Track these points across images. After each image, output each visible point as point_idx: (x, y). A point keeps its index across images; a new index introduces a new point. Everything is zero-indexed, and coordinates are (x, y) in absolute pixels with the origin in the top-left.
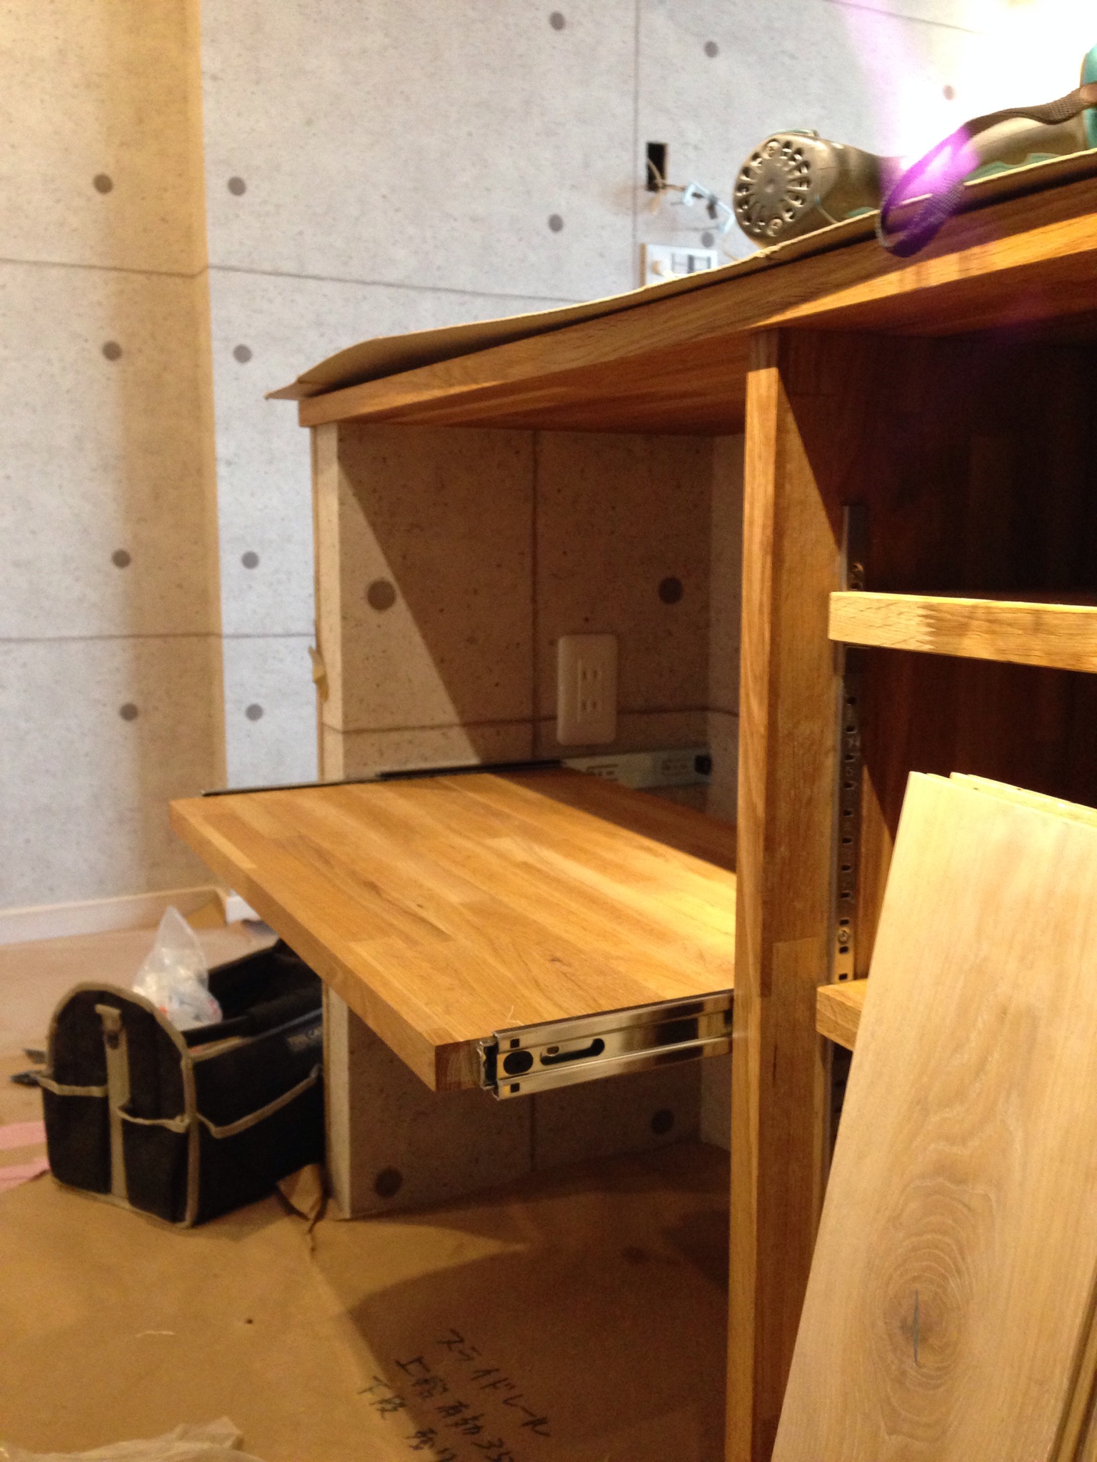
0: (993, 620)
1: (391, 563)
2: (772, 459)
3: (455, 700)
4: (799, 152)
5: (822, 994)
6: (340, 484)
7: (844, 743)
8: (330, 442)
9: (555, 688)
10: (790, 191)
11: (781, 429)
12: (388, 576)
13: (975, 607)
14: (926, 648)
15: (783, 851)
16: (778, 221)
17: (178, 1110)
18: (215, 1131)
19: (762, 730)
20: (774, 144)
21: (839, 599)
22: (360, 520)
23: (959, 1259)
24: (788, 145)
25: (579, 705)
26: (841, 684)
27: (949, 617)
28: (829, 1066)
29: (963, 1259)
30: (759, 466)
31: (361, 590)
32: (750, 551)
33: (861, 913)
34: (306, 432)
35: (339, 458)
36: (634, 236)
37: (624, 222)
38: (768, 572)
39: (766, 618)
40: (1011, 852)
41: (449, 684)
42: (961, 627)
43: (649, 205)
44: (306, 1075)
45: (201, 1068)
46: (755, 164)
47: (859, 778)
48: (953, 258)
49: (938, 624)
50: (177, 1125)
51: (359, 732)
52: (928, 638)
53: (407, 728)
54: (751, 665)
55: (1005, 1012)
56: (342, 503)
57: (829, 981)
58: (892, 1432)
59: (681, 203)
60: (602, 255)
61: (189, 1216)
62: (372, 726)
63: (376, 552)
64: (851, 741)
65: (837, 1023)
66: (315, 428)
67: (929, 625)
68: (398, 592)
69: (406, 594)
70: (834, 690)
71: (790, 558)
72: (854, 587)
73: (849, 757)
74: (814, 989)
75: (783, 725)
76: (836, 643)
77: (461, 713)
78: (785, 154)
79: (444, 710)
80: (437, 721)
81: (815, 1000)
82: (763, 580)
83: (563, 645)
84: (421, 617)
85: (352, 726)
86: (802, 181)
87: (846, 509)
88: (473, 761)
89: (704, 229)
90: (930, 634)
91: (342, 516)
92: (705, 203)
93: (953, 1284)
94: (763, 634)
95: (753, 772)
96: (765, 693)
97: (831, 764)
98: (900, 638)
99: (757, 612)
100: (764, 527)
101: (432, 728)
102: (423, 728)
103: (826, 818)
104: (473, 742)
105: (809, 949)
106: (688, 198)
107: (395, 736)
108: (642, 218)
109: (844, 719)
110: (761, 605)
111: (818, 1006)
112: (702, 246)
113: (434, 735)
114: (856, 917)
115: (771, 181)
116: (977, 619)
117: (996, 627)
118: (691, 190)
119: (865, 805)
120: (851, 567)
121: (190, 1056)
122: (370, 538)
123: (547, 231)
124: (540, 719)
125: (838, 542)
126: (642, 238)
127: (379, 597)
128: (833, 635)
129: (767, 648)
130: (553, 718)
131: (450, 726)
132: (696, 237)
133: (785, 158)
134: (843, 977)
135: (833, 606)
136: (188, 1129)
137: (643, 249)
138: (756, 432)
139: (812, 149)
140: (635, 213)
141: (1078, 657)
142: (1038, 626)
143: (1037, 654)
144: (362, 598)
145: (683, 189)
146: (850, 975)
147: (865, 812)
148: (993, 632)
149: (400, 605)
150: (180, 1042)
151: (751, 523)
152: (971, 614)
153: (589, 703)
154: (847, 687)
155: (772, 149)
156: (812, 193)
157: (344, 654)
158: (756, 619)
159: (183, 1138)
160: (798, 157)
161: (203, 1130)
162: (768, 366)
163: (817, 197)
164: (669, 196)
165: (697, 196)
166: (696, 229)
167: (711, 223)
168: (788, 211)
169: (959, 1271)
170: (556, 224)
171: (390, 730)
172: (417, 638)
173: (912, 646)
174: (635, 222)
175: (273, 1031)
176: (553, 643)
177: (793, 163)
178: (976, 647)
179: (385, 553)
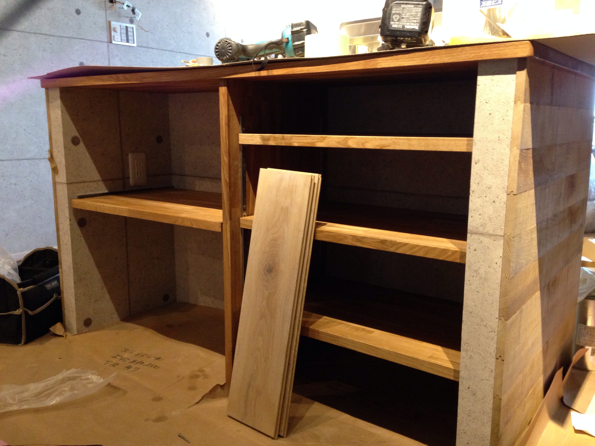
0: (274, 138)
1: (78, 131)
2: (227, 106)
3: (100, 173)
4: (229, 43)
5: (241, 219)
6: (61, 106)
7: (243, 166)
8: (56, 94)
9: (129, 168)
10: (228, 51)
11: (228, 99)
12: (77, 135)
13: (271, 135)
14: (261, 144)
15: (232, 189)
16: (225, 57)
17: (18, 307)
18: (30, 313)
19: (227, 163)
20: (223, 41)
21: (241, 135)
22: (68, 117)
23: (277, 254)
24: (226, 42)
25: (136, 174)
26: (242, 153)
27: (265, 137)
28: (243, 235)
29: (278, 254)
30: (223, 107)
31: (69, 139)
32: (222, 125)
33: (247, 202)
34: (44, 89)
35: (61, 98)
36: (106, 18)
37: (102, 13)
38: (227, 129)
39: (227, 139)
40: (281, 180)
41: (98, 168)
42: (268, 140)
43: (110, 7)
44: (53, 297)
45: (23, 293)
46: (219, 44)
47: (245, 173)
48: (266, 71)
49: (263, 139)
50: (18, 312)
51: (72, 183)
52: (262, 142)
53: (86, 182)
54: (224, 149)
55: (282, 208)
56: (62, 112)
57: (242, 217)
58: (267, 290)
59: (123, 8)
60: (95, 24)
61: (23, 341)
62: (76, 181)
63: (73, 127)
64: (244, 166)
65: (245, 224)
66: (47, 89)
67: (262, 139)
68: (81, 140)
69: (83, 141)
70: (240, 155)
71: (231, 126)
72: (243, 133)
73: (244, 169)
74: (239, 219)
75: (232, 162)
76: (240, 144)
77: (102, 177)
78: (226, 43)
79: (97, 176)
80: (95, 180)
81: (240, 221)
82: (226, 131)
83: (130, 156)
84: (87, 147)
85: (69, 182)
86: (230, 50)
87: (241, 116)
88: (106, 191)
89: (130, 17)
90: (262, 141)
91: (62, 116)
92: (131, 9)
93: (276, 259)
94: (227, 143)
95: (225, 172)
96: (228, 155)
97: (240, 170)
98: (255, 142)
99: (225, 138)
100: (225, 120)
101: (94, 182)
102: (91, 182)
103: (240, 182)
104: (106, 186)
105: (238, 210)
106: (125, 7)
107: (82, 184)
108: (108, 12)
109: (243, 161)
110: (226, 136)
111: (241, 222)
112: (129, 23)
113: (95, 184)
114: (246, 203)
115: (223, 49)
116: (272, 138)
117: (276, 139)
118: (126, 4)
119: (247, 179)
120: (242, 129)
121: (20, 291)
122: (71, 122)
123: (75, 14)
124: (125, 178)
125: (239, 123)
126: (109, 19)
127: (75, 141)
128: (240, 143)
129: (228, 145)
130: (129, 178)
131: (99, 181)
132: (128, 20)
133: (226, 44)
134: (245, 216)
135: (240, 137)
136: (22, 313)
137: (110, 23)
138: (222, 100)
139: (231, 43)
140: (106, 10)
141: (291, 143)
142: (283, 138)
143: (283, 143)
144: (70, 142)
145: (123, 4)
146: (246, 216)
147: (247, 181)
148: (275, 140)
149: (82, 144)
150: (16, 287)
151: (222, 119)
152: (270, 137)
153: (139, 173)
154: (243, 154)
155: (223, 42)
156: (232, 52)
157: (66, 159)
158: (225, 140)
159: (20, 316)
160: (229, 45)
161: (26, 313)
162: (224, 86)
163: (234, 53)
164: (117, 5)
165: (128, 6)
166: (127, 17)
167: (133, 16)
168: (227, 55)
169: (277, 257)
170: (78, 12)
171: (80, 183)
172: (87, 154)
173: (258, 144)
174: (106, 12)
175: (41, 283)
176: (127, 155)
177: (228, 46)
178: (272, 143)
179: (76, 128)
